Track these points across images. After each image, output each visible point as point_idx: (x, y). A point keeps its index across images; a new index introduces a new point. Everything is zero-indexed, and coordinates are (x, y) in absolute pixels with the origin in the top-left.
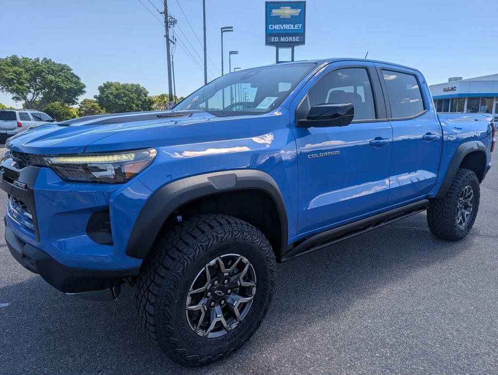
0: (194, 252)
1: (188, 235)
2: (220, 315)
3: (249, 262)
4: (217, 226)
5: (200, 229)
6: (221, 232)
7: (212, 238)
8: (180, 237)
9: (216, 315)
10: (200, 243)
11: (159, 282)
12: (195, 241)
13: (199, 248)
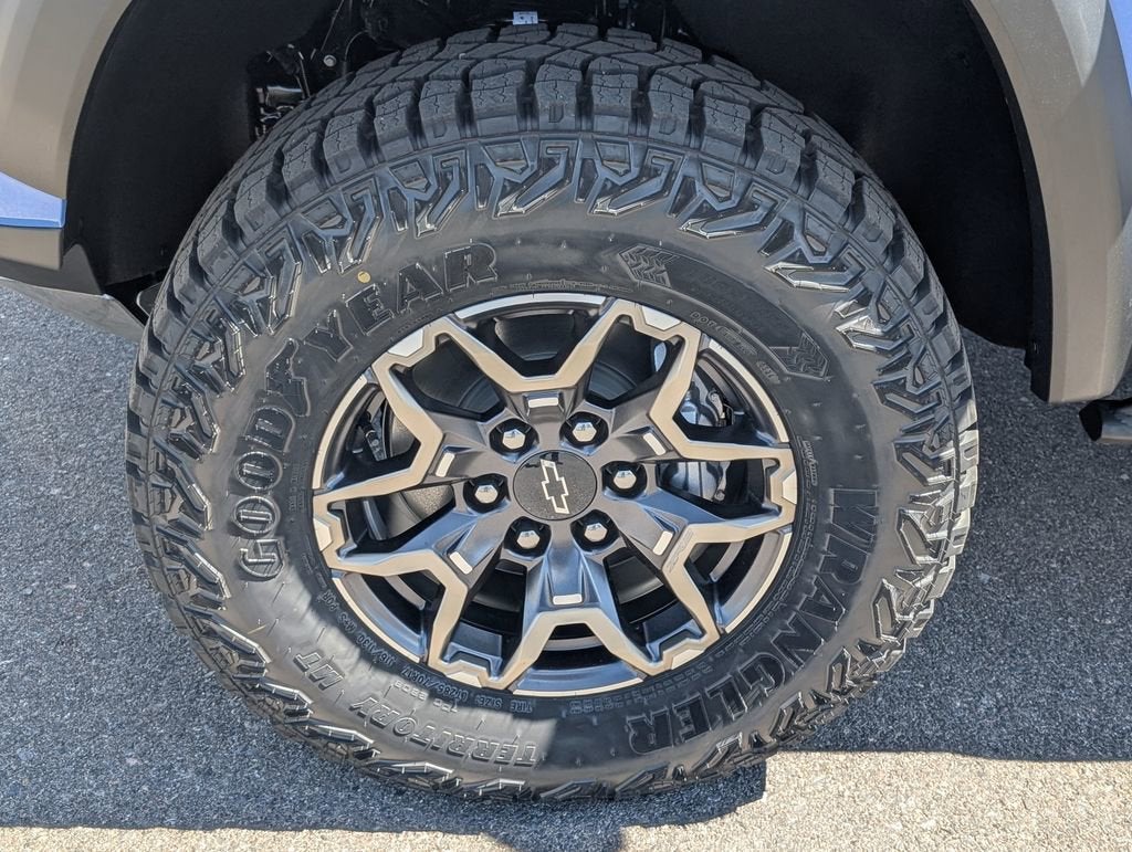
0: (635, 171)
1: (689, 93)
2: (466, 568)
3: (788, 516)
4: (833, 195)
5: (754, 125)
6: (824, 233)
7: (761, 212)
8: (652, 72)
9: (452, 549)
10: (692, 171)
11: (382, 126)
12: (680, 135)
13: (667, 185)
